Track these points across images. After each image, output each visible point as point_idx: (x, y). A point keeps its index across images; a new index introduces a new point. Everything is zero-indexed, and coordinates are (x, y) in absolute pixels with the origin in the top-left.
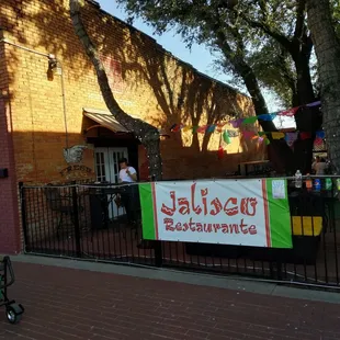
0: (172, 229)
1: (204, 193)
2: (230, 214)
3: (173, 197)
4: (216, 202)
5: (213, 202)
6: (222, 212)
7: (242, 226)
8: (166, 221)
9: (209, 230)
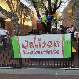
0: (27, 54)
1: (39, 40)
2: (49, 47)
3: (27, 42)
4: (44, 43)
5: (43, 43)
6: (46, 46)
7: (54, 51)
8: (24, 51)
9: (42, 53)
